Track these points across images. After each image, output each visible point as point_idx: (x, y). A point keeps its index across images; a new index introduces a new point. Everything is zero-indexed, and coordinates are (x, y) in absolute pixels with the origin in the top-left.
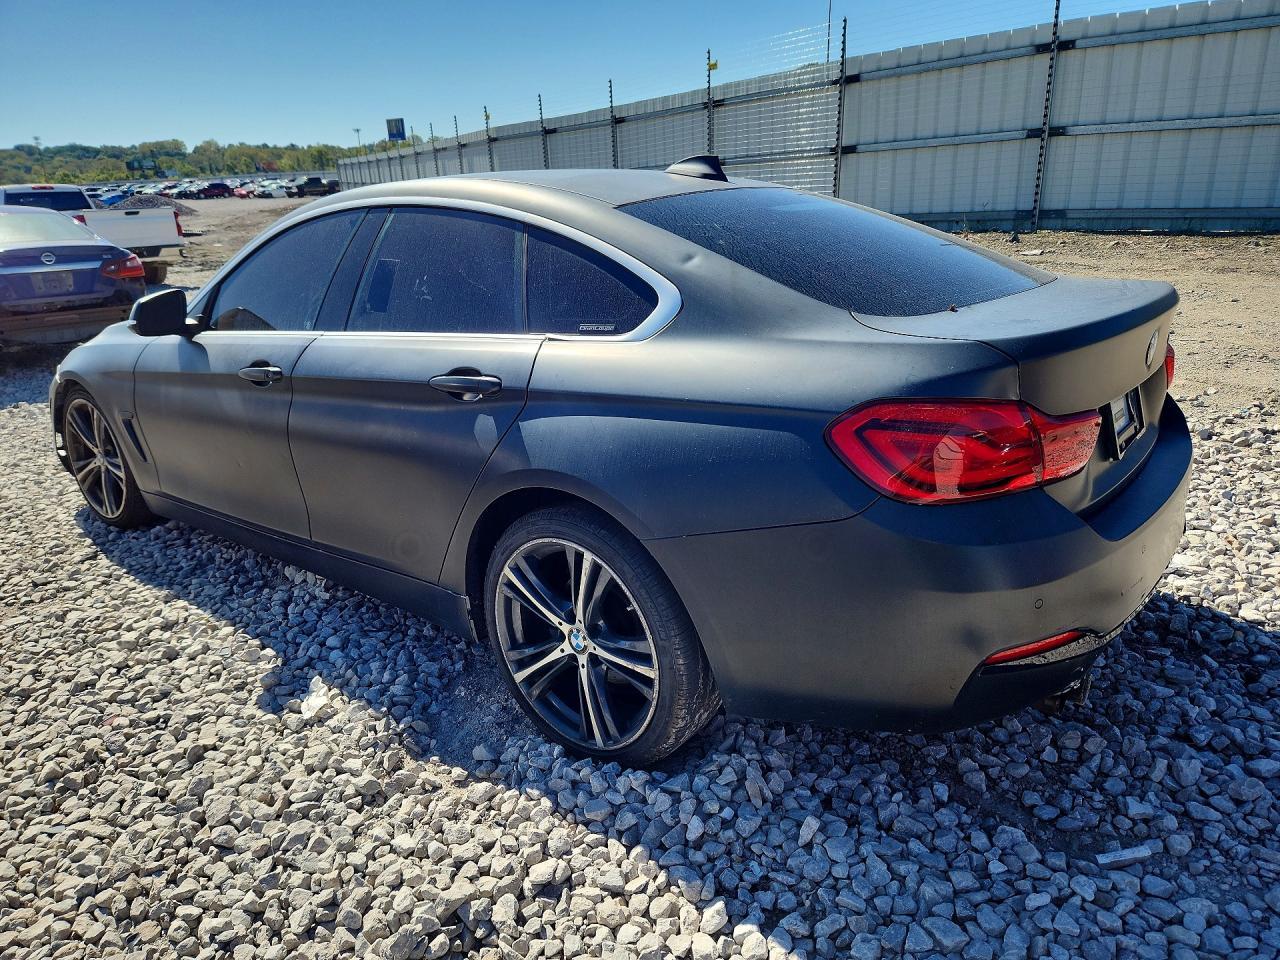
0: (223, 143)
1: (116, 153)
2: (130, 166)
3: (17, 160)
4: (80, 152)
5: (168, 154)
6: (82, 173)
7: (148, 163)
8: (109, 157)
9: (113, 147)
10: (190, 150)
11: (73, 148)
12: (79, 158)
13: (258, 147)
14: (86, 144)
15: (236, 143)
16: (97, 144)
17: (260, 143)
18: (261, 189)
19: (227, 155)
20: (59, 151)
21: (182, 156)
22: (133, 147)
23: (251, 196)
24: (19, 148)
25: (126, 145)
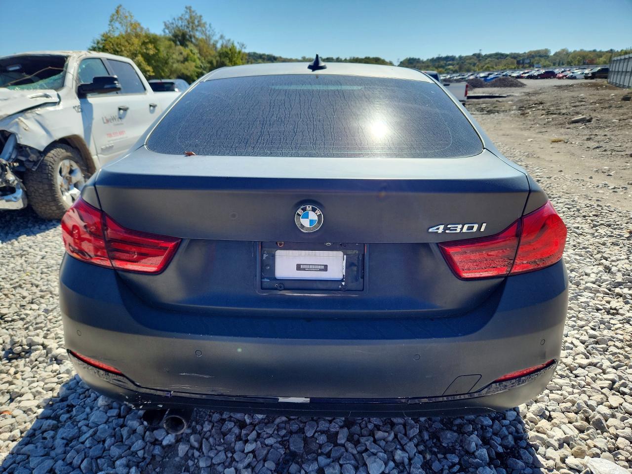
0: (571, 50)
1: (514, 56)
2: (518, 63)
3: (472, 60)
4: (499, 56)
5: (540, 56)
6: (496, 66)
7: (527, 61)
8: (512, 58)
9: (515, 54)
10: (552, 54)
11: (497, 54)
12: (498, 59)
13: (590, 51)
14: (503, 52)
15: (578, 49)
16: (508, 52)
17: (592, 49)
18: (571, 74)
19: (571, 56)
20: (490, 56)
21: (548, 57)
22: (525, 53)
23: (565, 78)
24: (474, 55)
25: (521, 52)
